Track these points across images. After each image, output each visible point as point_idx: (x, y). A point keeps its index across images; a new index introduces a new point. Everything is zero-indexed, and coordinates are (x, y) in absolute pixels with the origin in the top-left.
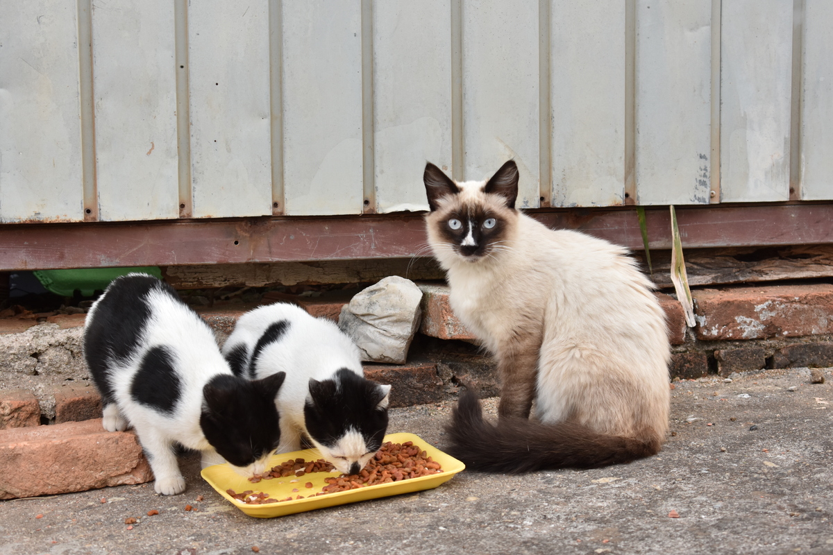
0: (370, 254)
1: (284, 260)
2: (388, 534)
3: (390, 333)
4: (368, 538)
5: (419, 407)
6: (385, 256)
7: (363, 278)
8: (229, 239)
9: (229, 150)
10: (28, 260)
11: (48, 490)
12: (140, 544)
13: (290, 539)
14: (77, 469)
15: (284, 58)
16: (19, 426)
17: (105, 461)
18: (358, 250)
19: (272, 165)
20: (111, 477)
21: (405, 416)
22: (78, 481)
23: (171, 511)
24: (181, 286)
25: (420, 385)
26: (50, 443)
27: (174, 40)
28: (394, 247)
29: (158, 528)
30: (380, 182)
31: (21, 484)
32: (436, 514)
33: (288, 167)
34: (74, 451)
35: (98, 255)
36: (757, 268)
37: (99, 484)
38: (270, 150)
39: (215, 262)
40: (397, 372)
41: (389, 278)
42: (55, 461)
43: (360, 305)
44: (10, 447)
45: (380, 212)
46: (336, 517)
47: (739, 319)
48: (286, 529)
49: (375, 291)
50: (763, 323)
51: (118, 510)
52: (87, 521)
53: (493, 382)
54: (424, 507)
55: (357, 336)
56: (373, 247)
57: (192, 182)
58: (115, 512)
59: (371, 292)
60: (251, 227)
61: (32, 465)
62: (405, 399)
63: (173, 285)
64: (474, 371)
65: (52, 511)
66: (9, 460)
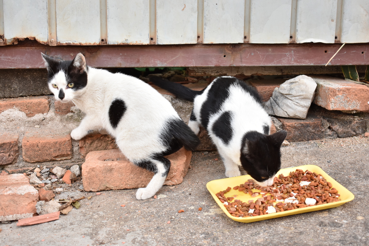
0: (291, 64)
1: (248, 65)
3: (300, 104)
5: (312, 142)
6: (299, 64)
7: (283, 73)
8: (221, 54)
9: (223, 9)
10: (122, 63)
11: (128, 187)
12: (174, 238)
14: (142, 177)
18: (285, 61)
19: (245, 17)
21: (306, 147)
22: (143, 183)
23: (191, 210)
24: (196, 75)
25: (313, 131)
28: (303, 60)
30: (299, 27)
31: (114, 183)
32: (342, 229)
33: (253, 18)
35: (157, 61)
38: (244, 9)
39: (214, 66)
40: (302, 124)
41: (300, 76)
42: (132, 172)
43: (285, 89)
45: (298, 43)
49: (293, 83)
51: (163, 205)
52: (146, 213)
53: (350, 130)
54: (333, 223)
55: (282, 105)
56: (293, 60)
57: (204, 25)
58: (161, 206)
59: (291, 83)
60: (232, 48)
61: (120, 174)
62: (306, 137)
63: (192, 74)
64: (340, 124)
65: (129, 201)
66: (108, 171)
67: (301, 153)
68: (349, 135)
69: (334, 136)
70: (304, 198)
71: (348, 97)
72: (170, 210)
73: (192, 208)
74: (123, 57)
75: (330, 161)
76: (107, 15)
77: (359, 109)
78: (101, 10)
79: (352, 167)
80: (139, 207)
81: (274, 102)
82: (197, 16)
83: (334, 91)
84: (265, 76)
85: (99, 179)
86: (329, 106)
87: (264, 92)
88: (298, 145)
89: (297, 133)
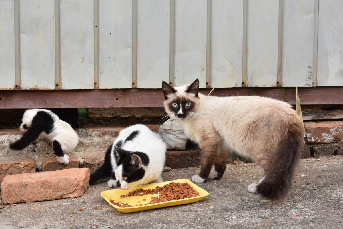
1: (137, 106)
2: (177, 221)
3: (179, 137)
4: (168, 222)
5: (190, 168)
8: (114, 98)
9: (115, 61)
10: (32, 105)
11: (39, 199)
12: (75, 223)
13: (136, 222)
14: (50, 191)
15: (138, 24)
16: (27, 173)
17: (62, 188)
19: (132, 67)
20: (64, 195)
21: (185, 172)
22: (51, 196)
23: (88, 209)
24: (94, 116)
25: (191, 159)
27: (93, 16)
29: (83, 216)
30: (176, 75)
31: (28, 196)
32: (196, 213)
33: (139, 68)
34: (49, 184)
35: (61, 103)
36: (331, 113)
37: (59, 197)
38: (132, 61)
39: (108, 107)
40: (182, 154)
42: (42, 188)
43: (167, 126)
44: (23, 181)
46: (156, 213)
47: (323, 134)
48: (135, 218)
50: (333, 136)
51: (67, 208)
52: (54, 213)
54: (191, 210)
55: (166, 139)
57: (100, 74)
58: (65, 209)
60: (123, 93)
61: (32, 189)
62: (185, 164)
63: (91, 116)
65: (40, 208)
66: (23, 187)
74: (33, 100)
76: (21, 66)
78: (16, 62)
80: (48, 210)
82: (93, 67)
84: (153, 117)
85: (15, 193)
88: (179, 170)
89: (178, 161)
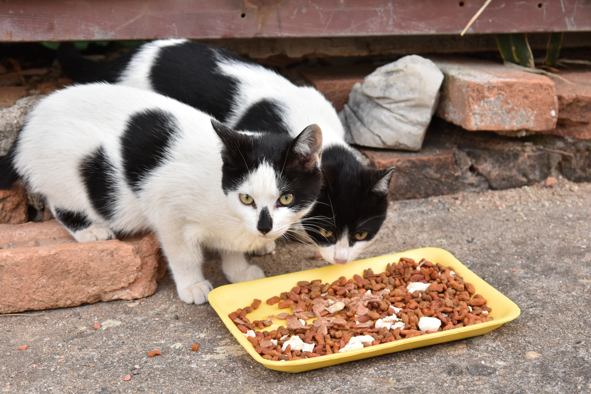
0: (387, 31)
1: (295, 35)
3: (407, 119)
5: (435, 200)
6: (404, 32)
7: (372, 51)
8: (235, 12)
10: (13, 31)
11: (34, 305)
14: (67, 283)
17: (99, 275)
18: (374, 25)
20: (105, 293)
21: (423, 212)
22: (68, 296)
23: (175, 351)
25: (437, 176)
26: (36, 254)
28: (414, 23)
29: (161, 380)
31: (4, 299)
32: (494, 380)
34: (63, 264)
35: (92, 26)
37: (92, 299)
39: (220, 37)
40: (413, 162)
41: (407, 59)
42: (42, 275)
43: (375, 87)
49: (393, 72)
51: (114, 342)
52: (77, 360)
53: (514, 172)
54: (477, 367)
55: (370, 120)
56: (391, 22)
58: (110, 345)
59: (389, 73)
61: (15, 279)
62: (421, 190)
64: (494, 160)
65: (37, 337)
67: (411, 224)
68: (514, 183)
69: (482, 186)
70: (416, 317)
71: (509, 101)
72: (130, 353)
73: (178, 345)
74: (16, 19)
75: (473, 239)
77: (533, 127)
79: (519, 250)
80: (61, 349)
81: (352, 115)
83: (480, 89)
84: (333, 57)
86: (468, 120)
87: (331, 93)
88: (405, 207)
89: (402, 181)
